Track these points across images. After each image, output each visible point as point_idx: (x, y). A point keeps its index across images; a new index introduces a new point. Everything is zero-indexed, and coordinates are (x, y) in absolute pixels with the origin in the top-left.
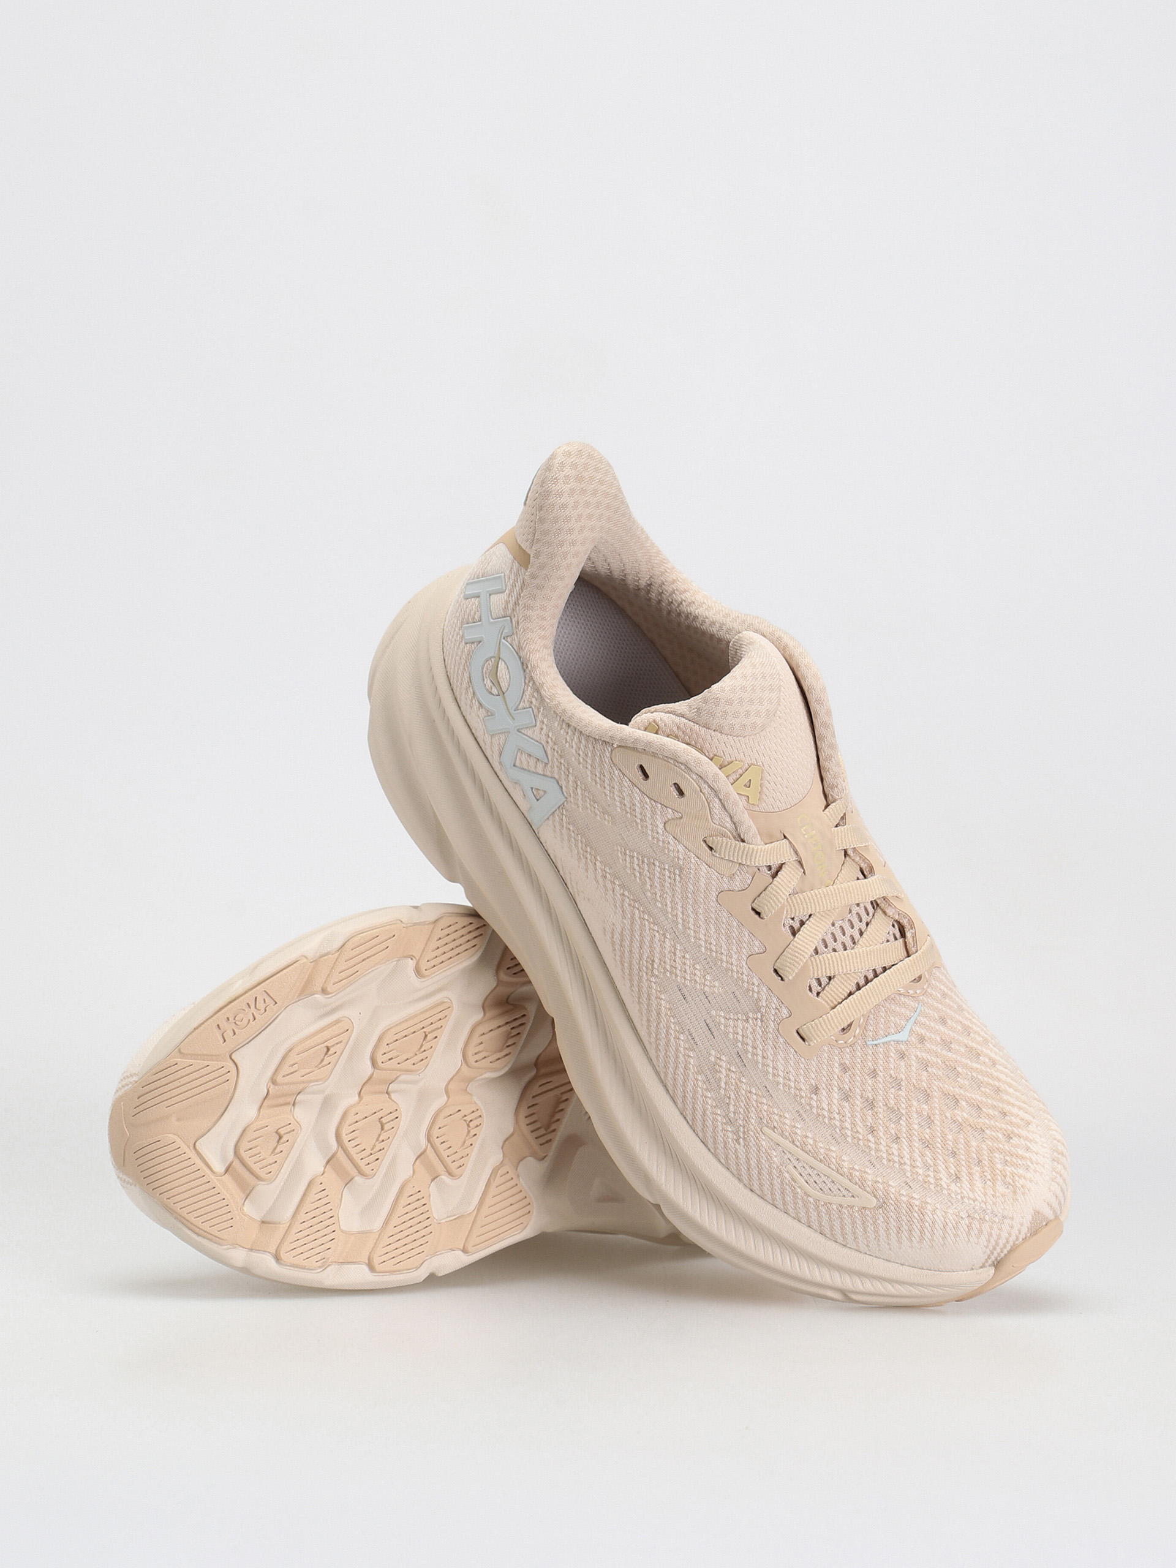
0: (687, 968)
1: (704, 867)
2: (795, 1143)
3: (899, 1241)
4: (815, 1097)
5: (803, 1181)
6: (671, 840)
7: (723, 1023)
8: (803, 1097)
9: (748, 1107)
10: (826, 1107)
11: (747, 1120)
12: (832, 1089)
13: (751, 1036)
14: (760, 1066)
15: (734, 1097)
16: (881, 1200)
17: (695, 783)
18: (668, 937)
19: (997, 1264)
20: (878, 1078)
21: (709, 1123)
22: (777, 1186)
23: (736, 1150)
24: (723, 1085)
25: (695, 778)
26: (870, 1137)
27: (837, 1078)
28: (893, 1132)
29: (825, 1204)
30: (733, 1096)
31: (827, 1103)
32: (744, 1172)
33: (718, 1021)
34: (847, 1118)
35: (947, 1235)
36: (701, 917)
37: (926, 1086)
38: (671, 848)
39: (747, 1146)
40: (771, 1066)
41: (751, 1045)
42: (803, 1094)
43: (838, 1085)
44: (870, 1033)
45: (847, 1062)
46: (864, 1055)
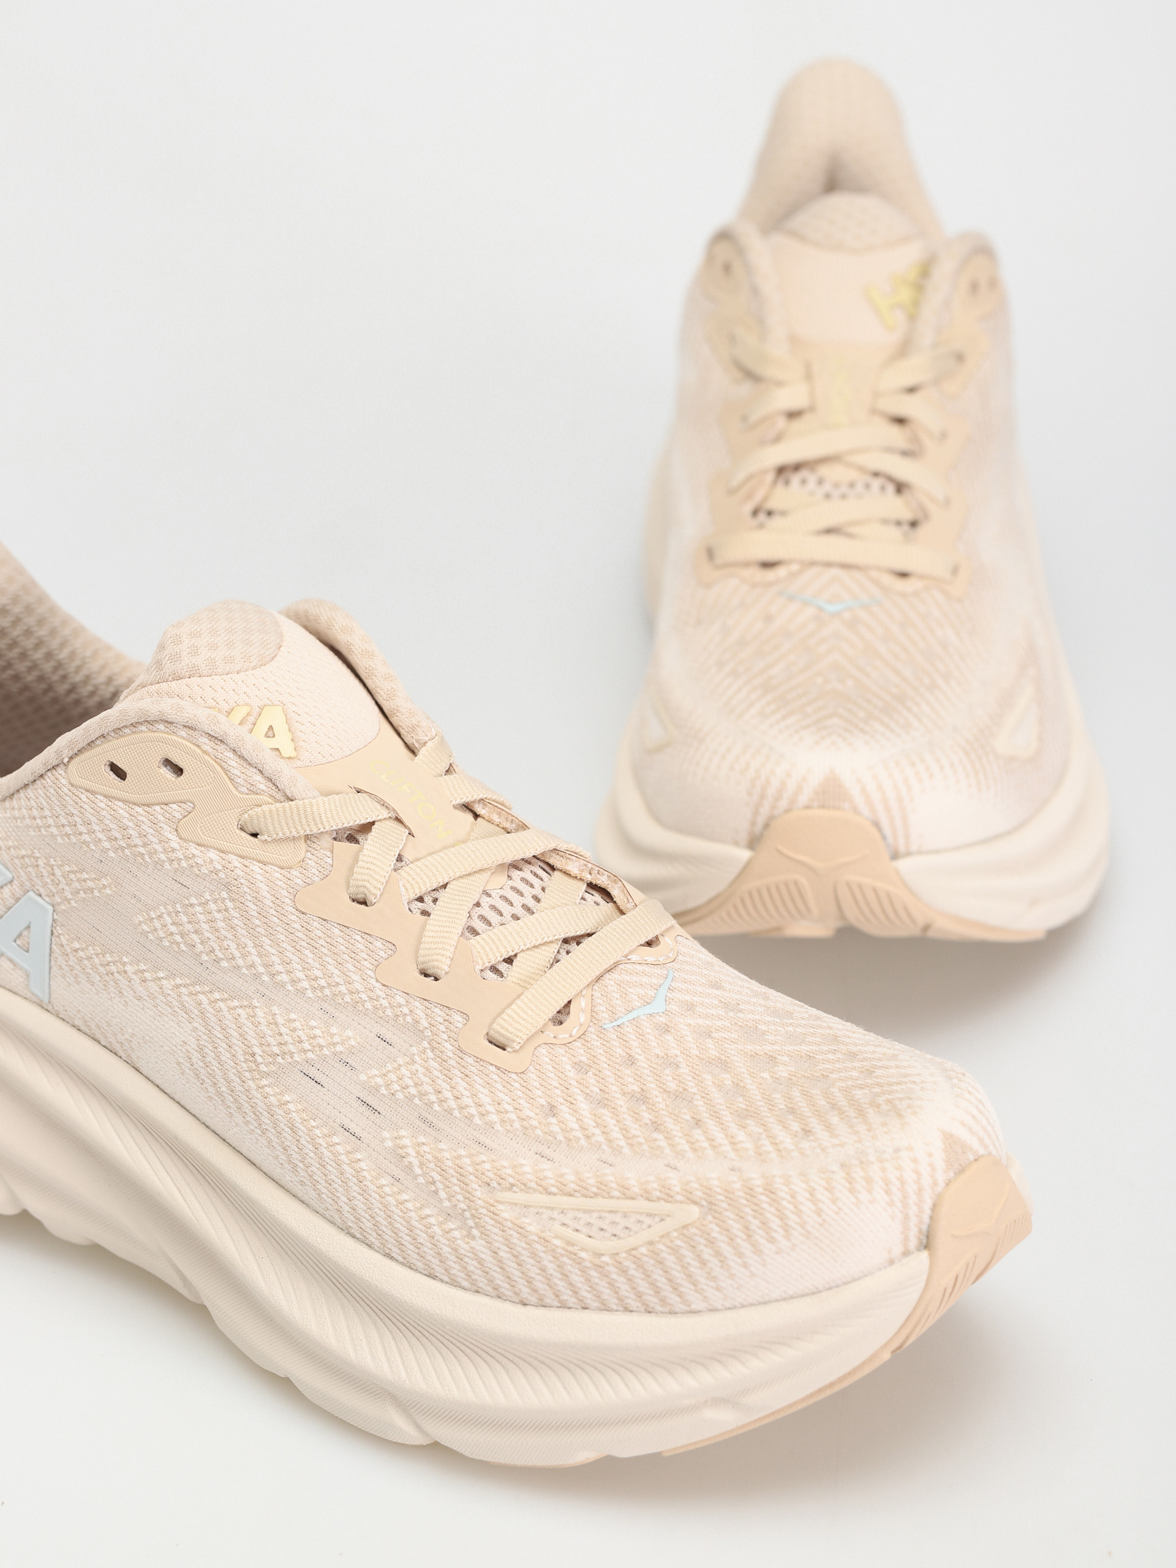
0: (300, 1033)
1: (256, 867)
2: (549, 1191)
3: (757, 1251)
4: (554, 1120)
5: (583, 1236)
6: (194, 849)
7: (381, 1083)
8: (536, 1127)
9: (462, 1178)
10: (575, 1126)
11: (469, 1198)
12: (575, 1100)
13: (427, 1080)
14: (456, 1113)
15: (439, 1177)
16: (705, 1203)
17: (188, 744)
18: (257, 1004)
19: (927, 1243)
20: (638, 1064)
21: (423, 1238)
22: (551, 1268)
23: (473, 1250)
24: (418, 1171)
25: (185, 735)
26: (655, 1135)
27: (576, 1084)
28: (688, 1117)
29: (628, 1252)
30: (437, 1177)
31: (575, 1120)
32: (499, 1280)
33: (373, 1084)
34: (612, 1127)
35: (821, 1205)
36: (285, 945)
37: (717, 1054)
38: (200, 861)
39: (485, 1234)
40: (472, 1104)
41: (432, 1091)
42: (535, 1123)
43: (582, 1091)
44: (604, 1015)
45: (584, 1059)
46: (605, 1043)
